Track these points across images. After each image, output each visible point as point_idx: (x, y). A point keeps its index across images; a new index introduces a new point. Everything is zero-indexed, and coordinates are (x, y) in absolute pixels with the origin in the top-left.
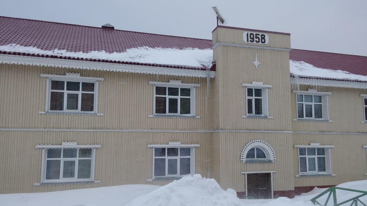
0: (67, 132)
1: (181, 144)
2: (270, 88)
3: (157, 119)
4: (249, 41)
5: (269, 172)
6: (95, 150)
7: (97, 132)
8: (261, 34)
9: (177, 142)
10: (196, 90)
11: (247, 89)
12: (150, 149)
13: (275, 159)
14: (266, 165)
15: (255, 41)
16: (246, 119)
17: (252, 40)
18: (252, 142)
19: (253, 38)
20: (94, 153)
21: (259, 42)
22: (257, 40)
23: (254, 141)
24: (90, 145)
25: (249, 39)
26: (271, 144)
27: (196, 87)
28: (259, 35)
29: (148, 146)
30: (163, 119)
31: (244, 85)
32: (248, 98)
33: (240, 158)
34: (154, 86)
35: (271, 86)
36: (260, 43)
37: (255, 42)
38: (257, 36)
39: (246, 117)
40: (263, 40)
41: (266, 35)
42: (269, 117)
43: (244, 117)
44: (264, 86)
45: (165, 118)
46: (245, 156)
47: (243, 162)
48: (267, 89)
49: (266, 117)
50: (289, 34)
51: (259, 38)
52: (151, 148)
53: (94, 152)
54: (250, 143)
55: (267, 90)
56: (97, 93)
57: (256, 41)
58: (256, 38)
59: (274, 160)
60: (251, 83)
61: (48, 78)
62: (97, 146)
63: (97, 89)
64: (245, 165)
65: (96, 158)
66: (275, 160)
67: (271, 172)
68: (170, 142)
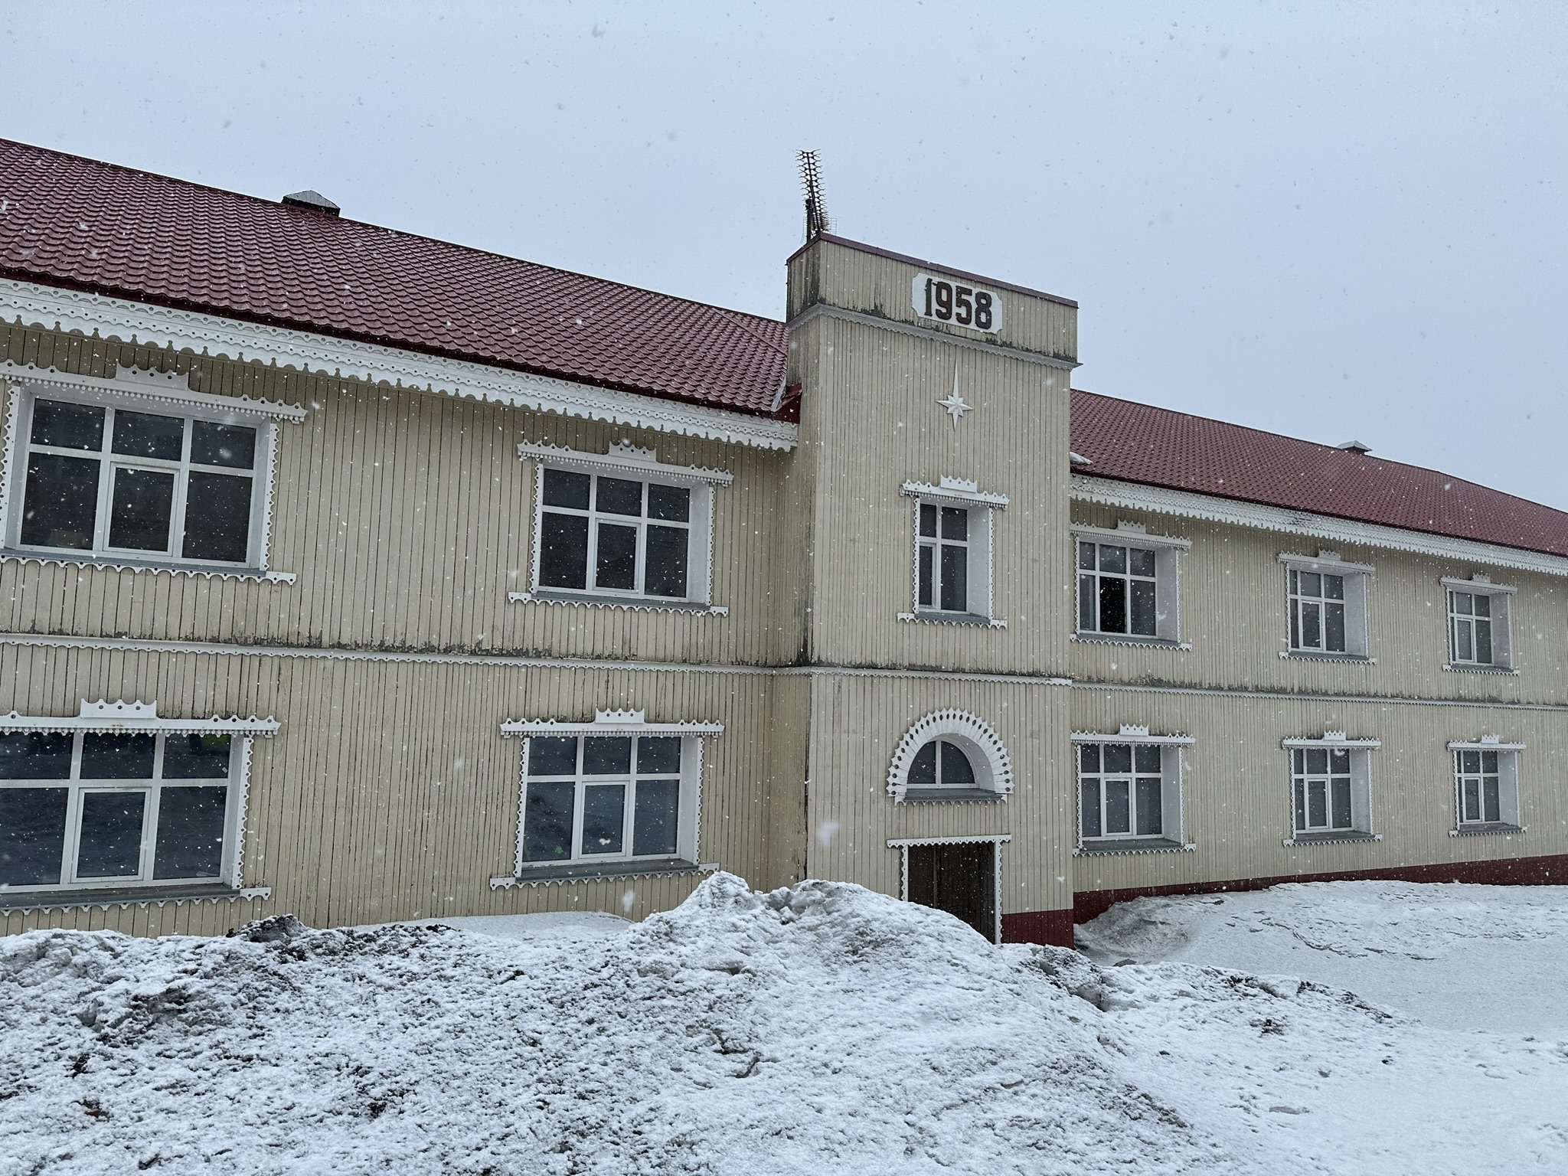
0: (106, 655)
1: (647, 721)
2: (1002, 508)
3: (549, 610)
4: (934, 312)
5: (987, 839)
6: (246, 745)
7: (261, 657)
8: (975, 291)
9: (632, 711)
10: (716, 497)
11: (918, 505)
12: (510, 743)
13: (1011, 785)
14: (979, 811)
15: (954, 316)
16: (912, 623)
17: (944, 310)
18: (930, 717)
19: (948, 305)
20: (245, 758)
21: (966, 321)
22: (963, 311)
23: (937, 715)
24: (226, 717)
25: (935, 306)
26: (998, 728)
27: (717, 485)
28: (969, 292)
29: (505, 727)
30: (573, 612)
31: (911, 487)
32: (920, 540)
33: (883, 784)
34: (540, 466)
35: (1006, 501)
36: (973, 325)
37: (953, 321)
38: (964, 297)
39: (912, 616)
40: (983, 318)
41: (993, 295)
42: (993, 622)
43: (904, 616)
44: (981, 497)
45: (582, 609)
46: (903, 774)
47: (897, 800)
48: (991, 510)
49: (981, 621)
50: (1073, 306)
51: (968, 305)
52: (515, 736)
53: (243, 757)
54: (923, 721)
55: (991, 515)
56: (270, 476)
57: (958, 315)
58: (961, 303)
59: (1008, 789)
60: (937, 484)
61: (18, 383)
62: (261, 725)
63: (271, 455)
64: (903, 810)
65: (250, 780)
66: (1011, 792)
67: (997, 839)
68: (602, 710)
